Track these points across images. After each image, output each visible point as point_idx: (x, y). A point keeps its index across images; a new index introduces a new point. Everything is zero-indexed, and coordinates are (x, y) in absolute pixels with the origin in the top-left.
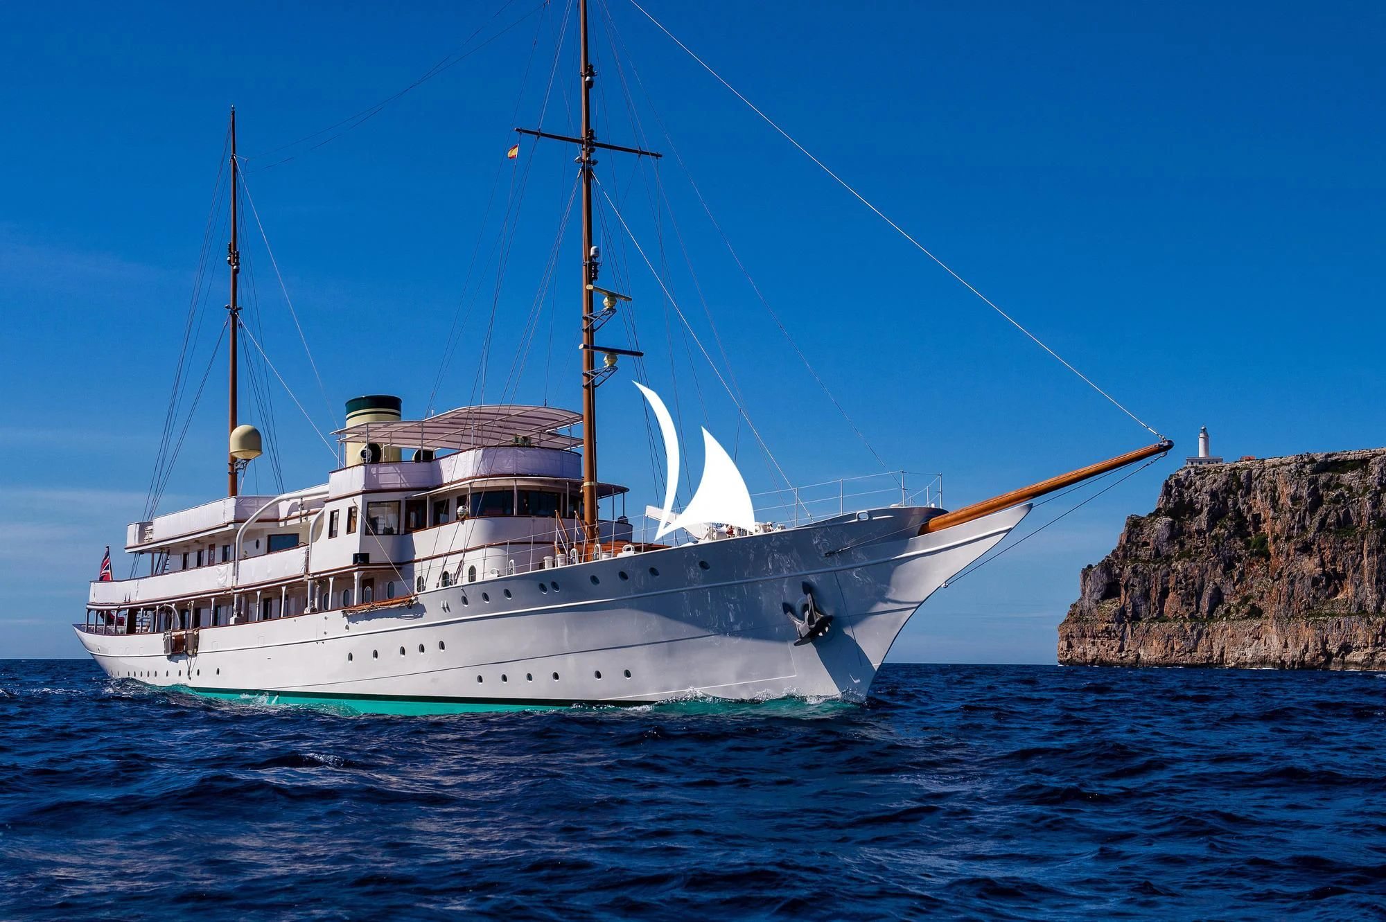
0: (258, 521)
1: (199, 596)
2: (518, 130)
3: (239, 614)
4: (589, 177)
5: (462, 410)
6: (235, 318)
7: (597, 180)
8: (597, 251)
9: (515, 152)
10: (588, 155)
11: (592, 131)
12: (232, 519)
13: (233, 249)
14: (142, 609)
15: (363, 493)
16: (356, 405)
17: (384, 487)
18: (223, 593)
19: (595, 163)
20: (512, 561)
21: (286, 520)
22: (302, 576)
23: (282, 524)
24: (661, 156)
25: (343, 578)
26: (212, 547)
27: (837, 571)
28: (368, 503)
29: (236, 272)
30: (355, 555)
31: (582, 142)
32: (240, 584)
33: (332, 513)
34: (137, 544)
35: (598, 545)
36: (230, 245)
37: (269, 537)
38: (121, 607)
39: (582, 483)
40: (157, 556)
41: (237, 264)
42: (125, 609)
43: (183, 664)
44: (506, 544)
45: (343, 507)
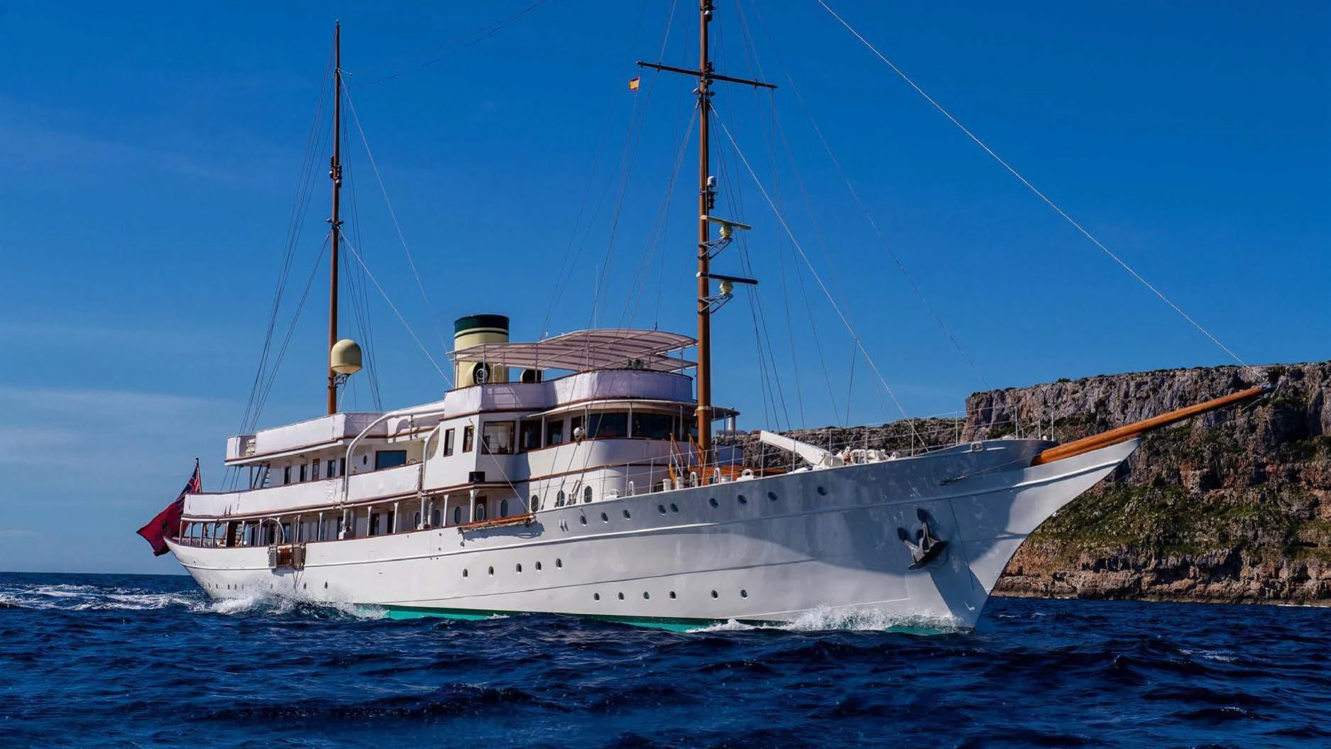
0: (367, 437)
1: (306, 511)
2: (639, 63)
3: (348, 529)
4: (706, 108)
5: (577, 333)
6: (336, 232)
7: (714, 112)
8: (713, 181)
9: (635, 85)
10: (706, 87)
11: (711, 64)
12: (341, 435)
13: (336, 164)
14: (243, 522)
15: (481, 412)
16: (465, 324)
17: (499, 407)
18: (332, 508)
19: (712, 94)
20: (632, 482)
21: (394, 436)
22: (416, 493)
23: (390, 441)
24: (776, 87)
25: (458, 495)
26: (316, 461)
27: (951, 498)
28: (485, 422)
29: (338, 186)
30: (471, 474)
31: (700, 74)
32: (349, 499)
33: (447, 432)
34: (238, 457)
35: (718, 469)
36: (333, 159)
37: (377, 453)
38: (220, 520)
39: (697, 407)
40: (256, 469)
41: (340, 178)
42: (225, 522)
43: (289, 577)
44: (626, 465)
45: (459, 426)
